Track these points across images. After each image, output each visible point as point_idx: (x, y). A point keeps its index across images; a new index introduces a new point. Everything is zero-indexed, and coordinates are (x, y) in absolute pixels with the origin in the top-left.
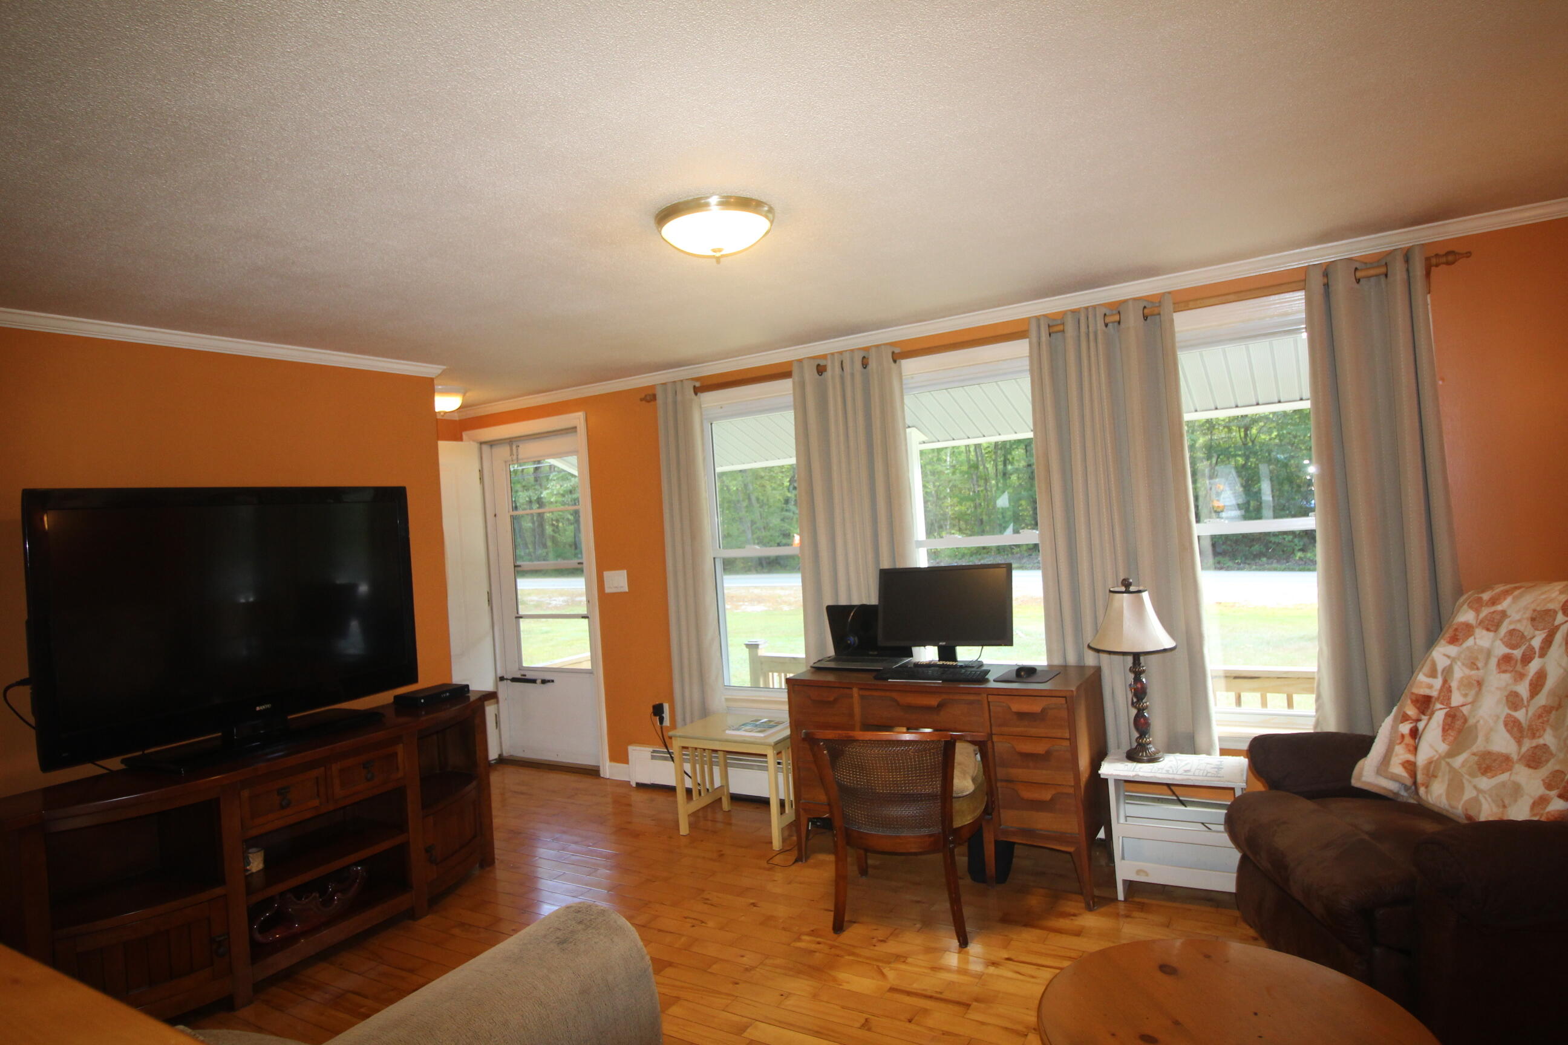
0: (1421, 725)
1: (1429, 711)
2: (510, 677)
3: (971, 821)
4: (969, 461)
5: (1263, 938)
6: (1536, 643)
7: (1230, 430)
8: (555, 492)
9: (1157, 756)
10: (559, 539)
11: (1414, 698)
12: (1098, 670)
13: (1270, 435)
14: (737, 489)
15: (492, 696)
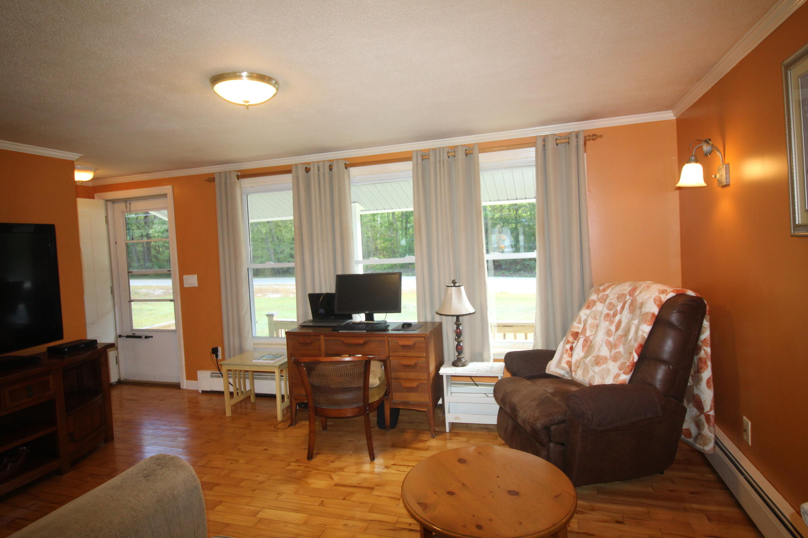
0: (574, 345)
1: (577, 339)
2: (125, 335)
3: (378, 399)
4: (389, 221)
5: (507, 444)
6: (619, 308)
7: (510, 210)
8: (157, 231)
9: (465, 363)
10: (160, 258)
11: (572, 333)
12: (440, 324)
13: (527, 214)
14: (266, 232)
15: (112, 346)
